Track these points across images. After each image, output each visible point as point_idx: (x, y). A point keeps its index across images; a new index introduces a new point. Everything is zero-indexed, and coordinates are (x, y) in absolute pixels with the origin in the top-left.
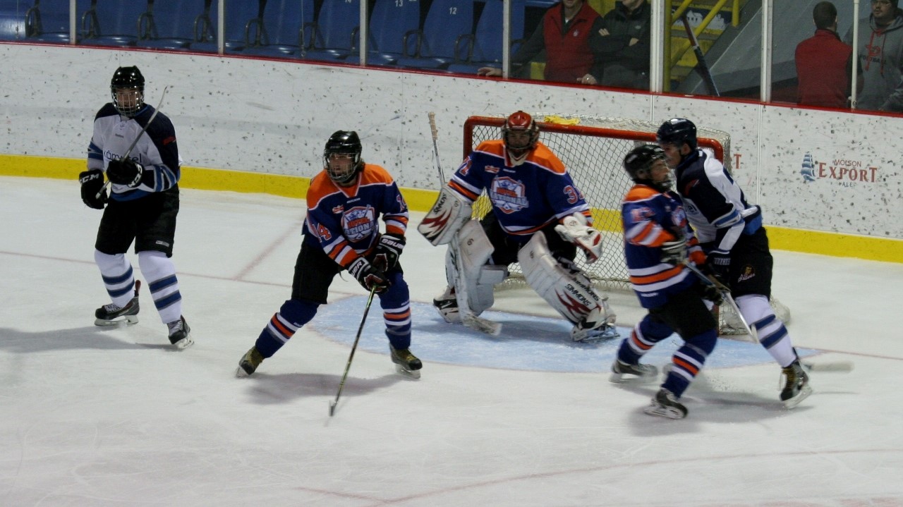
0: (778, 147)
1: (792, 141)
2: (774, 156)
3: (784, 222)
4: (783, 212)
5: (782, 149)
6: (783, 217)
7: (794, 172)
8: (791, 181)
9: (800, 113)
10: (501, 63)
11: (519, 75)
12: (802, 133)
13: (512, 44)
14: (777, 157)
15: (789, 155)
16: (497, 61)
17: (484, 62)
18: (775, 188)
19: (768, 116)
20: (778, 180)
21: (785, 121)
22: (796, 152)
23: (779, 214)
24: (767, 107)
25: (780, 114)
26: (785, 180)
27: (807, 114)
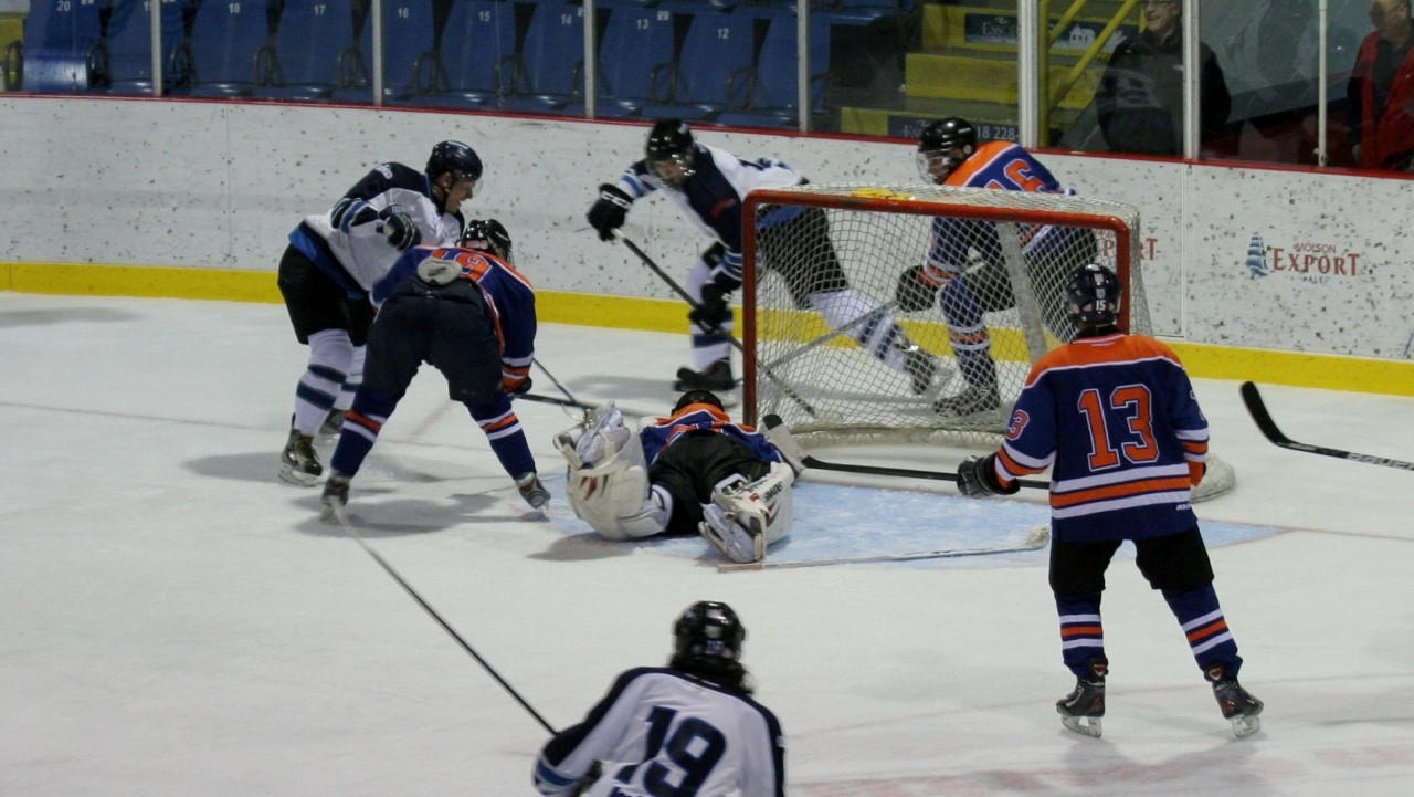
0: (1212, 226)
1: (1232, 217)
2: (1206, 239)
3: (1224, 338)
4: (1222, 324)
5: (1218, 228)
6: (1222, 330)
7: (1236, 263)
8: (1231, 277)
9: (1243, 175)
10: (796, 109)
11: (825, 127)
12: (1246, 205)
13: (812, 79)
14: (1210, 241)
15: (1229, 238)
16: (789, 106)
17: (771, 109)
18: (1209, 287)
19: (1196, 181)
20: (1213, 275)
21: (1221, 188)
22: (1239, 233)
23: (1216, 326)
24: (1193, 166)
25: (1213, 177)
26: (1224, 275)
27: (1253, 177)
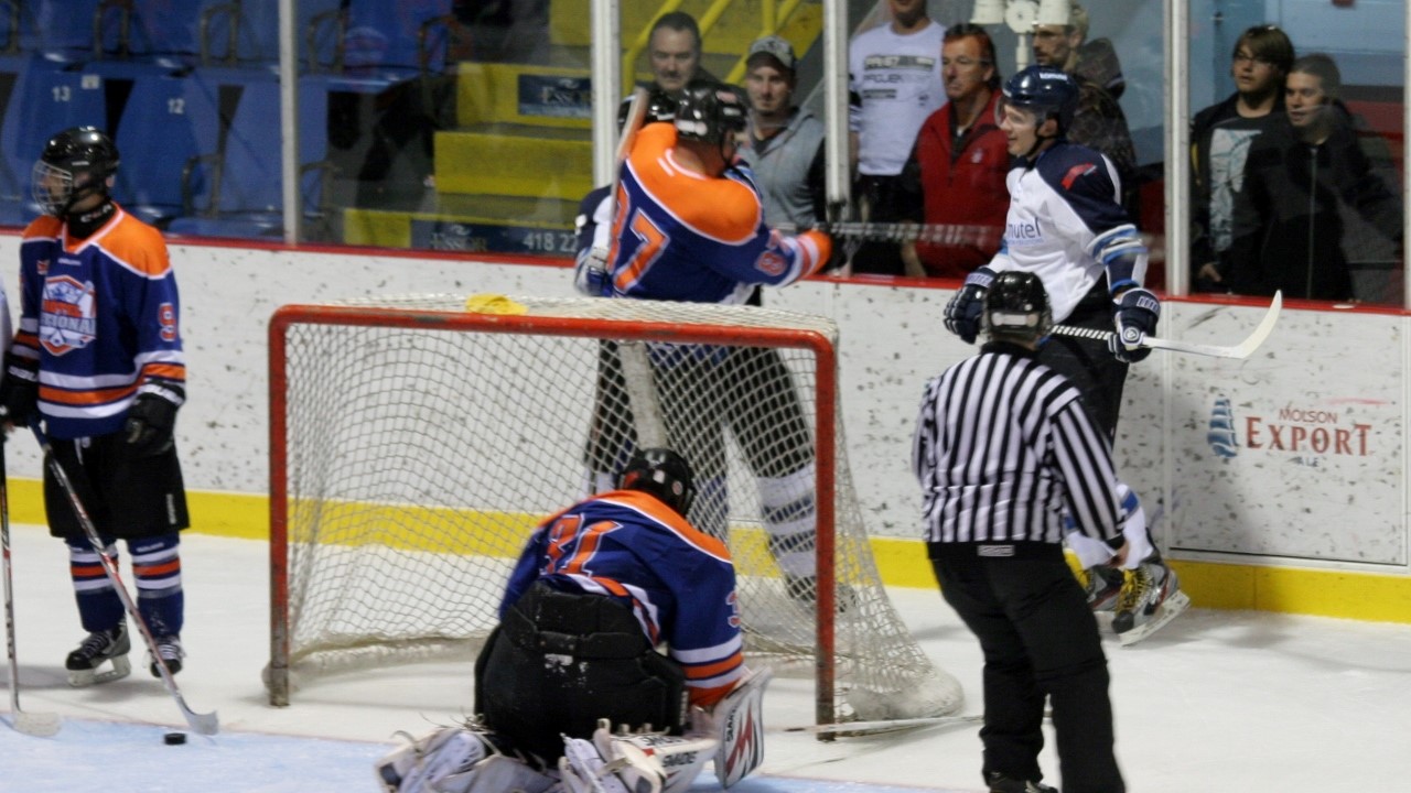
0: (869, 370)
1: (897, 356)
2: (861, 388)
3: (888, 526)
4: (884, 506)
5: (877, 373)
6: (886, 516)
7: (904, 421)
8: (897, 441)
9: (912, 296)
10: (280, 213)
11: (322, 236)
12: (917, 339)
13: (303, 170)
14: (867, 390)
15: (893, 386)
16: (271, 208)
17: (241, 212)
18: (866, 456)
19: (846, 306)
20: (871, 438)
21: (881, 315)
22: (906, 379)
23: (876, 510)
24: (842, 286)
25: (870, 301)
26: (886, 439)
27: (926, 300)
